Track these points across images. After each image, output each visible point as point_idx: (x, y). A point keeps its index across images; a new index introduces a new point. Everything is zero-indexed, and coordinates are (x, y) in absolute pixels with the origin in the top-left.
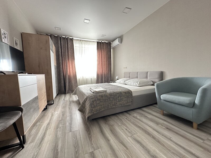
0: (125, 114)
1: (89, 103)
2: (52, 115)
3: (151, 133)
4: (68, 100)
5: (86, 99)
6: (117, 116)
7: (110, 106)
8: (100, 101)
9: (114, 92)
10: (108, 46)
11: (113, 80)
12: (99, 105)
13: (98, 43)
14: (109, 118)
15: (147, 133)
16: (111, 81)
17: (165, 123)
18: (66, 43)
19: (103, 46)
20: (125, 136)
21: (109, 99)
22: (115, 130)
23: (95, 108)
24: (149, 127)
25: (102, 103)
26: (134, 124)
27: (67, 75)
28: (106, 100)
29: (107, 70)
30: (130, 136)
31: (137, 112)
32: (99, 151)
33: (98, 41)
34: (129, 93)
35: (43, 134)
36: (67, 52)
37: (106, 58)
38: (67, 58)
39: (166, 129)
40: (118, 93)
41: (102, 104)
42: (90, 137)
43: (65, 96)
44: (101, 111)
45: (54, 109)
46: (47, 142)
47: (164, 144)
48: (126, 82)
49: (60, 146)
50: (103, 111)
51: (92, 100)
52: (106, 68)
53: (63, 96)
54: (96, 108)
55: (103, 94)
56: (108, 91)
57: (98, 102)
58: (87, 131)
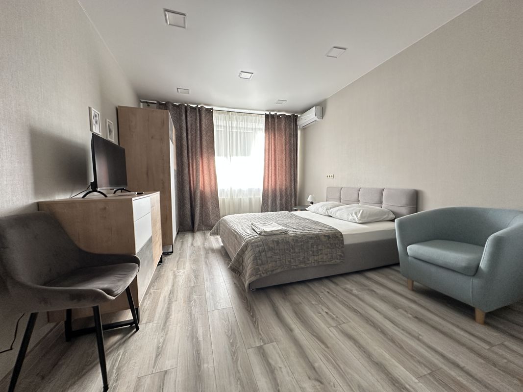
0: (327, 282)
1: (252, 255)
2: (175, 276)
3: (379, 324)
4: (201, 247)
5: (246, 246)
6: (309, 286)
7: (294, 264)
8: (275, 253)
9: (304, 235)
10: (290, 125)
11: (300, 205)
12: (272, 261)
13: (267, 116)
14: (291, 289)
15: (370, 323)
16: (295, 205)
17: (414, 306)
18: (198, 119)
19: (279, 124)
20: (323, 325)
21: (292, 248)
22: (304, 312)
23: (264, 266)
24: (376, 312)
25: (277, 257)
26: (344, 303)
27: (199, 191)
28: (286, 251)
29: (286, 179)
30: (335, 325)
31: (353, 280)
32: (274, 347)
33: (268, 113)
34: (335, 238)
35: (165, 309)
36: (198, 139)
37: (284, 152)
38: (199, 153)
39: (414, 319)
40: (311, 238)
41: (278, 260)
42: (255, 322)
43: (193, 237)
44: (274, 272)
45: (176, 264)
46: (177, 325)
47: (403, 345)
48: (332, 212)
49: (201, 332)
50: (280, 272)
51: (257, 249)
52: (286, 175)
53: (189, 238)
54: (266, 267)
55: (279, 237)
56: (291, 232)
57: (269, 254)
58: (247, 310)
